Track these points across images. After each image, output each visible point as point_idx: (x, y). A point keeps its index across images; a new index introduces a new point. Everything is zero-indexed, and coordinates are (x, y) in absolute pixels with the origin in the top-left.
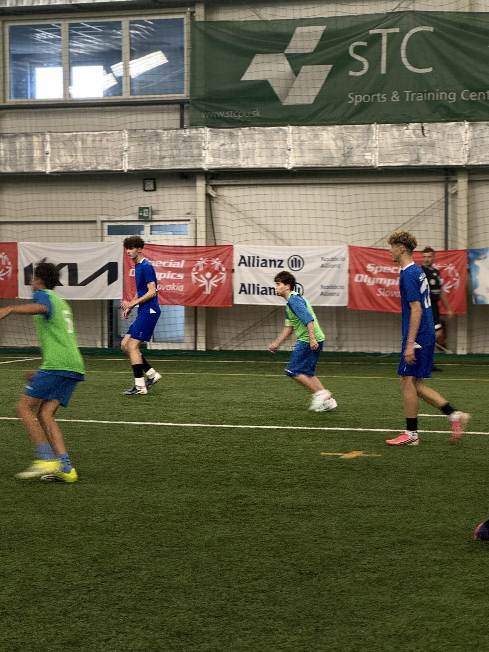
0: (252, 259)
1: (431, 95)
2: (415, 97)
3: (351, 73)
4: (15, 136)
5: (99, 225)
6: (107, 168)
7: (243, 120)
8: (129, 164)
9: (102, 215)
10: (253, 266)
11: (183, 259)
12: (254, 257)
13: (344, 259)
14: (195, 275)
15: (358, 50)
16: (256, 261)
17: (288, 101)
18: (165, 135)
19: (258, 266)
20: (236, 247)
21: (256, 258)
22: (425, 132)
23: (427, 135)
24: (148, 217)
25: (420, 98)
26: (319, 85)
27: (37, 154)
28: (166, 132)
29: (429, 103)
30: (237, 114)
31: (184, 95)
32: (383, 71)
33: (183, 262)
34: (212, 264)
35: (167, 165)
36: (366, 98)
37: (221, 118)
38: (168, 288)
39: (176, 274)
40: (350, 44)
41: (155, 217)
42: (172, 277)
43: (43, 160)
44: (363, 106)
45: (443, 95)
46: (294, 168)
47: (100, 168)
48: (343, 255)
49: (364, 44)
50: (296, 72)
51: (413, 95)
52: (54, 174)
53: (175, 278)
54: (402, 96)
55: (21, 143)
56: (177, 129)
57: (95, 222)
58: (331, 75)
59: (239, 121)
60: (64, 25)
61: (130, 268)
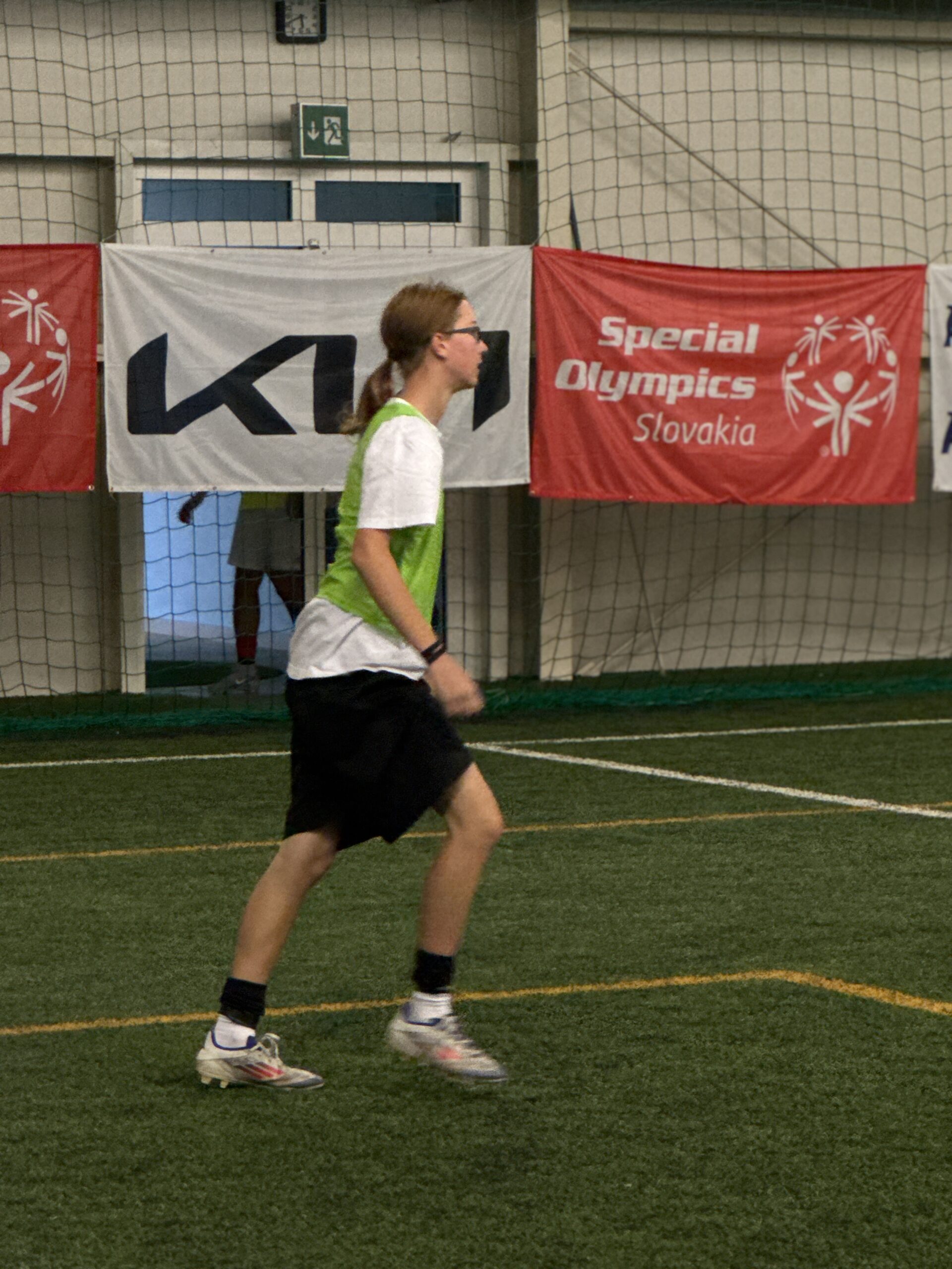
9: (143, 133)
11: (755, 320)
14: (796, 383)
24: (338, 149)
33: (754, 330)
34: (853, 338)
38: (704, 437)
39: (727, 379)
42: (713, 393)
53: (724, 396)
57: (105, 163)
61: (560, 355)
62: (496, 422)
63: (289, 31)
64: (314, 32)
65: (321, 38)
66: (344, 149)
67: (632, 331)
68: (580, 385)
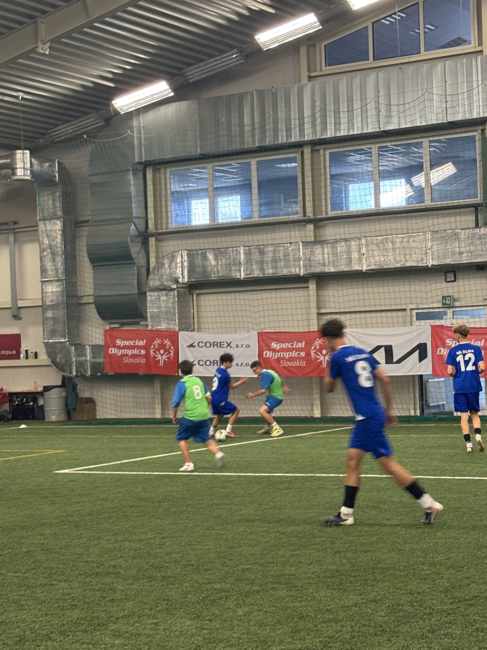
4: (336, 241)
5: (408, 312)
6: (414, 264)
8: (432, 260)
9: (411, 304)
11: (483, 338)
18: (463, 235)
24: (450, 304)
27: (355, 255)
28: (464, 231)
31: (479, 199)
35: (465, 260)
41: (457, 304)
43: (360, 260)
47: (408, 264)
52: (370, 272)
55: (341, 247)
56: (472, 228)
57: (405, 310)
60: (374, 148)
61: (438, 347)
62: (424, 362)
63: (448, 280)
64: (453, 280)
67: (454, 342)
68: (442, 353)
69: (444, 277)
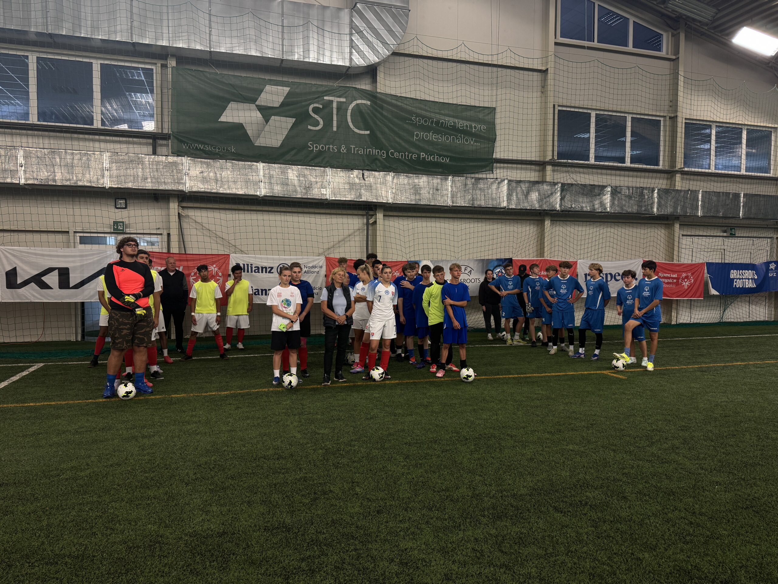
0: (246, 266)
1: (370, 151)
2: (358, 151)
3: (309, 127)
5: (71, 234)
6: (88, 184)
7: (221, 154)
8: (111, 182)
9: (75, 227)
10: (248, 272)
11: (181, 265)
12: (248, 265)
13: (321, 267)
14: (193, 279)
15: (315, 110)
16: (250, 268)
17: (259, 142)
19: (252, 272)
20: (232, 256)
21: (250, 266)
22: (365, 177)
23: (366, 179)
25: (361, 152)
26: (285, 133)
27: (8, 167)
29: (368, 156)
30: (215, 148)
32: (335, 129)
34: (210, 270)
36: (323, 148)
37: (200, 149)
40: (310, 104)
41: (128, 230)
43: (16, 172)
44: (320, 153)
45: (378, 152)
46: (265, 196)
47: (80, 184)
48: (321, 264)
49: (321, 106)
50: (267, 121)
51: (356, 149)
54: (349, 149)
57: (66, 232)
58: (294, 125)
59: (217, 154)
63: (117, 206)
64: (124, 206)
65: (126, 208)
66: (123, 230)
69: (114, 204)
